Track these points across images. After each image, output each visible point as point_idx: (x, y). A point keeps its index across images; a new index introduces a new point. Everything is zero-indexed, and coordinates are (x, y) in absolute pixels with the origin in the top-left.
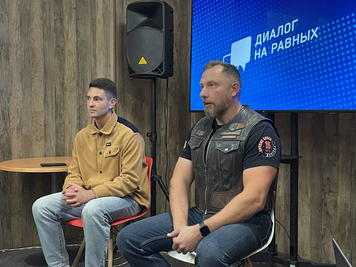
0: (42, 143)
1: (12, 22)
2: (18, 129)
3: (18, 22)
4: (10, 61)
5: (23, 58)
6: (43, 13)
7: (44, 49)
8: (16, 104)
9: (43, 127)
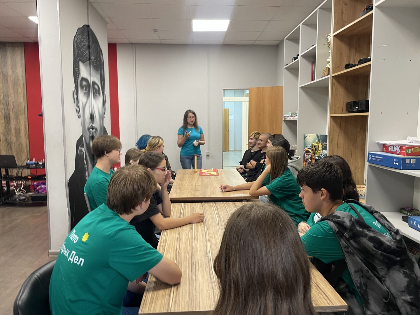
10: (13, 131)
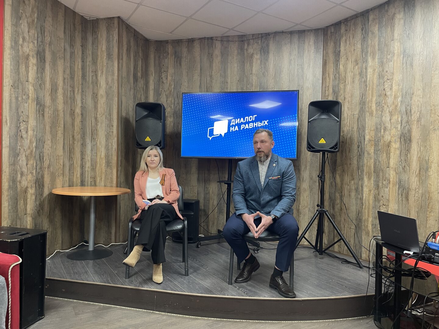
0: (61, 178)
1: (47, 89)
2: (48, 168)
3: (50, 90)
4: (45, 118)
5: (52, 116)
6: (64, 85)
7: (64, 111)
8: (47, 149)
9: (62, 167)
10: (415, 165)
